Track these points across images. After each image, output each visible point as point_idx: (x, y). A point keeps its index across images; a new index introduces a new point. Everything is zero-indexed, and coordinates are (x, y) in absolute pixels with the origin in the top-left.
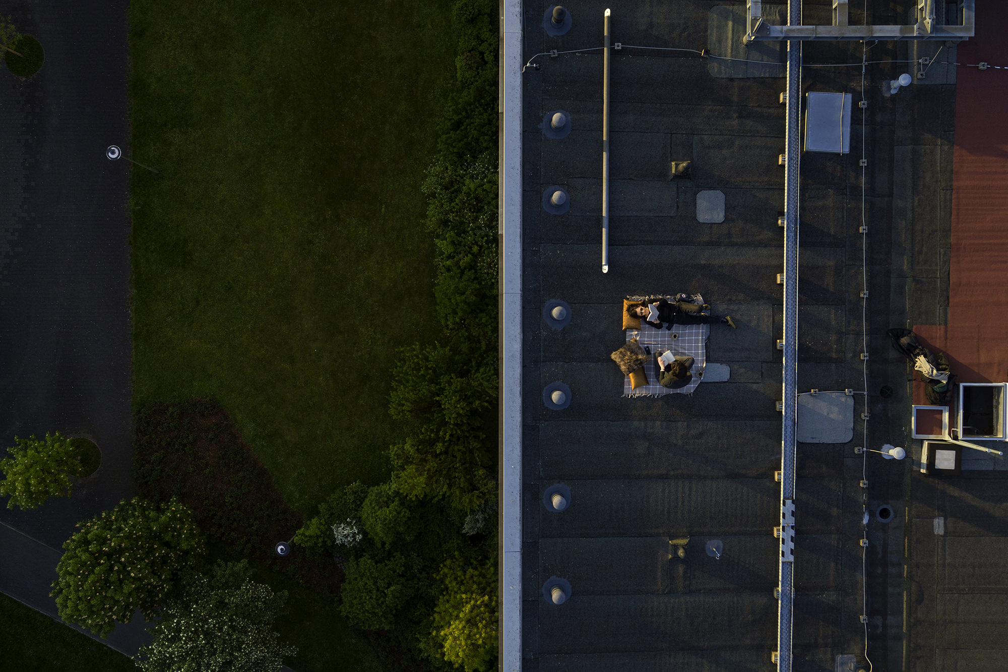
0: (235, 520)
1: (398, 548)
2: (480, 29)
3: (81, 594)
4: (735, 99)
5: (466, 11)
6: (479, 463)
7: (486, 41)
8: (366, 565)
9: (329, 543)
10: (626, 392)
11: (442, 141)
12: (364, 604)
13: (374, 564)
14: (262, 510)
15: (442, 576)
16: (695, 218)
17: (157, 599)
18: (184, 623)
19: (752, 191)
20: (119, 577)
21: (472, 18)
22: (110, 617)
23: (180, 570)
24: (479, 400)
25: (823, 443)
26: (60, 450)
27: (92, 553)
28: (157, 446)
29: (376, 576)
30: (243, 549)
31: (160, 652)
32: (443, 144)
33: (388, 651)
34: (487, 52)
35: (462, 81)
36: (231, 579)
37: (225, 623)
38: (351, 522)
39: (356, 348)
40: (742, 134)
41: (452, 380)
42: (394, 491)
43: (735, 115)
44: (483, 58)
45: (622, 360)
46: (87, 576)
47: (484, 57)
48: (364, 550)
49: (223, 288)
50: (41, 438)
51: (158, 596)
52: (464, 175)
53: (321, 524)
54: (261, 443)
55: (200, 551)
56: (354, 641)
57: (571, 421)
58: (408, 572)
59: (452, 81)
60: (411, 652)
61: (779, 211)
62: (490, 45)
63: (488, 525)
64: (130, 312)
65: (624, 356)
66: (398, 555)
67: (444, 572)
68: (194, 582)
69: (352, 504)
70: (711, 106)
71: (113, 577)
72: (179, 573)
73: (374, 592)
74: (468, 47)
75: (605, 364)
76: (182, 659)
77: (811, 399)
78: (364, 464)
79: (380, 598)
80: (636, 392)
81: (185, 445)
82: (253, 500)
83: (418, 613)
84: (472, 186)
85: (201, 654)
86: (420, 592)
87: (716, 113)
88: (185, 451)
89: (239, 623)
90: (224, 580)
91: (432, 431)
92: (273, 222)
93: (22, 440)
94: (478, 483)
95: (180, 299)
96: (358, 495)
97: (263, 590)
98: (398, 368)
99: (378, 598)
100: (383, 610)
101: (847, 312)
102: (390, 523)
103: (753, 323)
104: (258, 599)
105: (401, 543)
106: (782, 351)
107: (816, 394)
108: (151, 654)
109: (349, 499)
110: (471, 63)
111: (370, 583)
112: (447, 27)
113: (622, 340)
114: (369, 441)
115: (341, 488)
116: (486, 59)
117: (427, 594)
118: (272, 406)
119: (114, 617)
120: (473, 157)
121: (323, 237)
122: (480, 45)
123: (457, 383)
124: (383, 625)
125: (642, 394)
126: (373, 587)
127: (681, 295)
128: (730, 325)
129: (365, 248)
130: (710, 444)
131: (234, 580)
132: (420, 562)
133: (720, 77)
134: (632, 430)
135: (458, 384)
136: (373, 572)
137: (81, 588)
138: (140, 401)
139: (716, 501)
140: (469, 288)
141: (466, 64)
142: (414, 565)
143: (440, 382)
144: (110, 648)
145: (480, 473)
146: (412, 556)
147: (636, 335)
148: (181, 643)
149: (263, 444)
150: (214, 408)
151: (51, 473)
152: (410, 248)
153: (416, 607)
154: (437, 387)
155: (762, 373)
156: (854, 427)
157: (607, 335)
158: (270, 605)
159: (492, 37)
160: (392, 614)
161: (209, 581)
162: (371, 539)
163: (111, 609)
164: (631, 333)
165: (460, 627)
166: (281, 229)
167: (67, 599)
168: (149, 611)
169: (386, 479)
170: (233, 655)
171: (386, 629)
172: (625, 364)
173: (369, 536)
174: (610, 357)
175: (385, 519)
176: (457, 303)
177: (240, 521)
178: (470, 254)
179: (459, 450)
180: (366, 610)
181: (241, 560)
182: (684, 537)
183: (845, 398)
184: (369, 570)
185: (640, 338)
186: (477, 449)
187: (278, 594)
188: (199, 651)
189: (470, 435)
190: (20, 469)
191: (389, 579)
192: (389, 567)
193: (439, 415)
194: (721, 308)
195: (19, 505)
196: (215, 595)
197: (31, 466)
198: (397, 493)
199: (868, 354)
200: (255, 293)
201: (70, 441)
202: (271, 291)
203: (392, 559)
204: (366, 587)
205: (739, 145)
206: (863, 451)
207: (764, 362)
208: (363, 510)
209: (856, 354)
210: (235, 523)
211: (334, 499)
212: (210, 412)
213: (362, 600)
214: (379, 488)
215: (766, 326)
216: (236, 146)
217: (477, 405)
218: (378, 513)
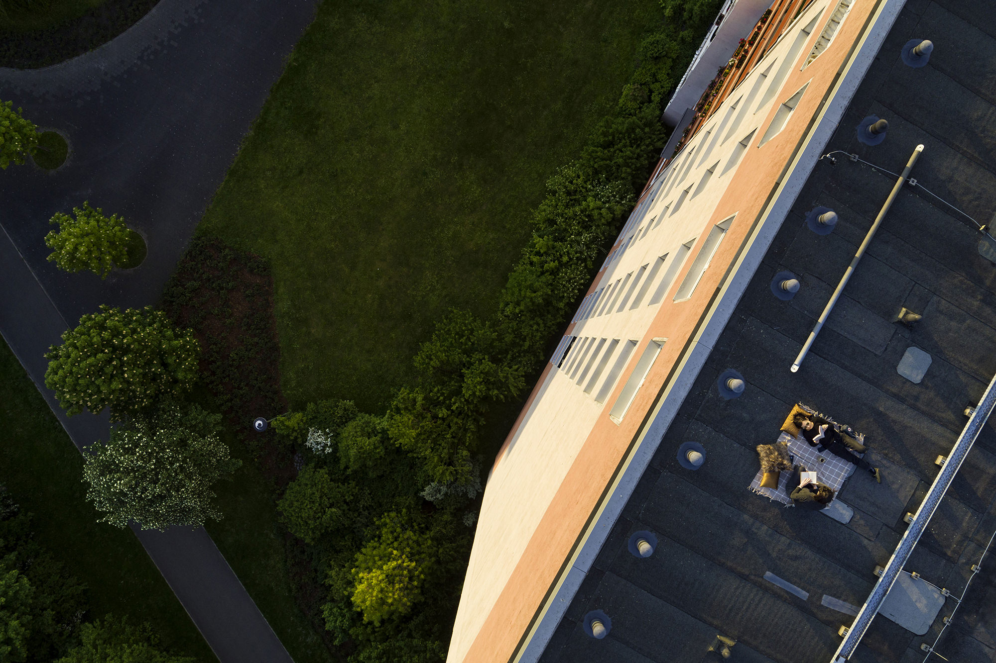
0: (229, 376)
1: (357, 478)
2: (659, 69)
3: (74, 369)
4: (988, 282)
5: (655, 47)
6: (467, 443)
7: (660, 82)
8: (322, 478)
9: (299, 441)
10: (753, 485)
11: (587, 151)
12: (303, 510)
13: (329, 481)
14: (257, 380)
15: (380, 524)
16: (895, 367)
17: (131, 407)
18: (145, 441)
19: (957, 371)
20: (113, 372)
21: (657, 57)
22: (85, 402)
23: (163, 394)
24: (498, 390)
25: (898, 624)
26: (119, 233)
27: (103, 339)
28: (198, 276)
29: (325, 492)
30: (222, 405)
31: (111, 455)
32: (587, 153)
33: (297, 561)
34: (657, 93)
35: (622, 108)
36: (201, 425)
37: (178, 461)
38: (329, 434)
39: (414, 286)
40: (977, 317)
41: (483, 361)
42: (382, 427)
43: (979, 297)
44: (650, 97)
45: (767, 456)
46: (89, 356)
47: (651, 95)
48: (325, 463)
49: (329, 172)
50: (108, 215)
51: (134, 406)
52: (590, 190)
53: (302, 420)
54: (288, 322)
55: (188, 387)
56: (272, 536)
57: (691, 483)
58: (354, 503)
59: (613, 103)
60: (316, 573)
61: (972, 401)
62: (662, 87)
63: (444, 502)
64: (238, 148)
65: (771, 453)
66: (353, 484)
67: (384, 521)
68: (169, 411)
69: (338, 419)
70: (963, 278)
71: (109, 369)
72: (161, 396)
73: (317, 504)
74: (641, 80)
75: (748, 451)
76: (127, 472)
77: (908, 580)
78: (365, 390)
79: (319, 512)
80: (761, 489)
81: (222, 288)
82: (254, 367)
83: (343, 544)
84: (592, 205)
85: (144, 476)
86: (354, 526)
87: (964, 286)
88: (219, 294)
89: (189, 467)
90: (194, 423)
91: (443, 394)
92: (403, 139)
93: (90, 208)
94: (457, 461)
95: (287, 161)
96: (347, 414)
97: (223, 450)
98: (443, 324)
99: (317, 511)
100: (316, 524)
101: (981, 522)
102: (364, 453)
103: (895, 486)
104: (215, 455)
105: (361, 475)
106: (908, 525)
107: (916, 579)
108: (102, 452)
109: (338, 412)
110: (638, 95)
111: (317, 495)
112: (630, 54)
113: (774, 438)
114: (381, 372)
115: (336, 399)
116: (653, 98)
117: (358, 531)
118: (315, 296)
119: (89, 403)
120: (607, 179)
121: (439, 176)
122: (653, 83)
123: (487, 365)
124: (307, 537)
125: (765, 494)
126: (318, 500)
127: (847, 428)
128: (875, 477)
129: (469, 205)
130: (799, 571)
131: (202, 428)
132: (369, 500)
133: (985, 256)
134: (739, 521)
135: (487, 367)
136: (324, 487)
137: (77, 364)
138: (205, 230)
139: (777, 623)
140: (542, 290)
141: (633, 95)
142: (363, 500)
143: (471, 356)
144: (61, 426)
145: (464, 453)
146: (365, 491)
147: (789, 441)
148: (134, 458)
149: (288, 325)
150: (265, 271)
151: (101, 250)
152: (508, 226)
153: (344, 537)
154: (468, 359)
155: (879, 534)
156: (932, 625)
157: (764, 426)
158: (220, 466)
159: (668, 81)
160: (320, 532)
161: (182, 417)
162: (337, 457)
163: (90, 395)
164: (785, 436)
165: (380, 578)
166: (406, 149)
167: (60, 367)
168: (118, 414)
169: (381, 413)
170: (169, 492)
171: (306, 541)
172: (768, 461)
173: (338, 455)
174: (756, 448)
175: (362, 448)
176: (524, 298)
177: (233, 379)
178: (558, 260)
179: (457, 423)
180: (301, 516)
181: (218, 413)
182: (732, 639)
183: (939, 596)
184: (322, 484)
185: (791, 445)
186: (471, 431)
187: (234, 460)
188: (144, 473)
189: (472, 416)
190: (76, 232)
191: (334, 501)
192: (340, 490)
193: (456, 384)
194: (875, 457)
195: (57, 262)
196: (182, 431)
197: (87, 235)
198: (384, 431)
199: (980, 568)
200: (354, 192)
201: (129, 231)
202: (369, 197)
203: (346, 484)
204: (311, 497)
205: (969, 324)
206: (929, 651)
207: (886, 525)
208: (345, 428)
209: (969, 563)
210: (227, 379)
211: (325, 405)
212: (259, 272)
213: (302, 505)
214: (369, 418)
215: (905, 496)
216: (407, 57)
217: (494, 393)
218: (358, 439)
